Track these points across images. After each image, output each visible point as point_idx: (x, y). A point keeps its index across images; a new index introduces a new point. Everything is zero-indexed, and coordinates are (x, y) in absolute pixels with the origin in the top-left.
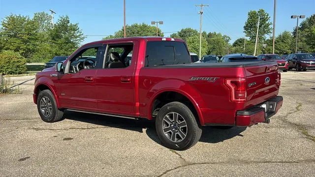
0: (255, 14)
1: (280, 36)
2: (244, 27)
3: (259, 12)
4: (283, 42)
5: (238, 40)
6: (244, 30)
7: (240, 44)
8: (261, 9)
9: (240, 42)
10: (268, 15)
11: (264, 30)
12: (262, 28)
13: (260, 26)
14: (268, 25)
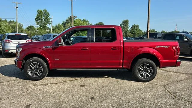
0: (42, 12)
1: (57, 26)
2: (35, 19)
3: (44, 11)
4: (58, 29)
5: (29, 27)
6: (35, 21)
7: (30, 29)
8: (45, 9)
9: (30, 28)
10: (49, 13)
11: (47, 22)
12: (46, 21)
13: (45, 20)
14: (49, 19)
